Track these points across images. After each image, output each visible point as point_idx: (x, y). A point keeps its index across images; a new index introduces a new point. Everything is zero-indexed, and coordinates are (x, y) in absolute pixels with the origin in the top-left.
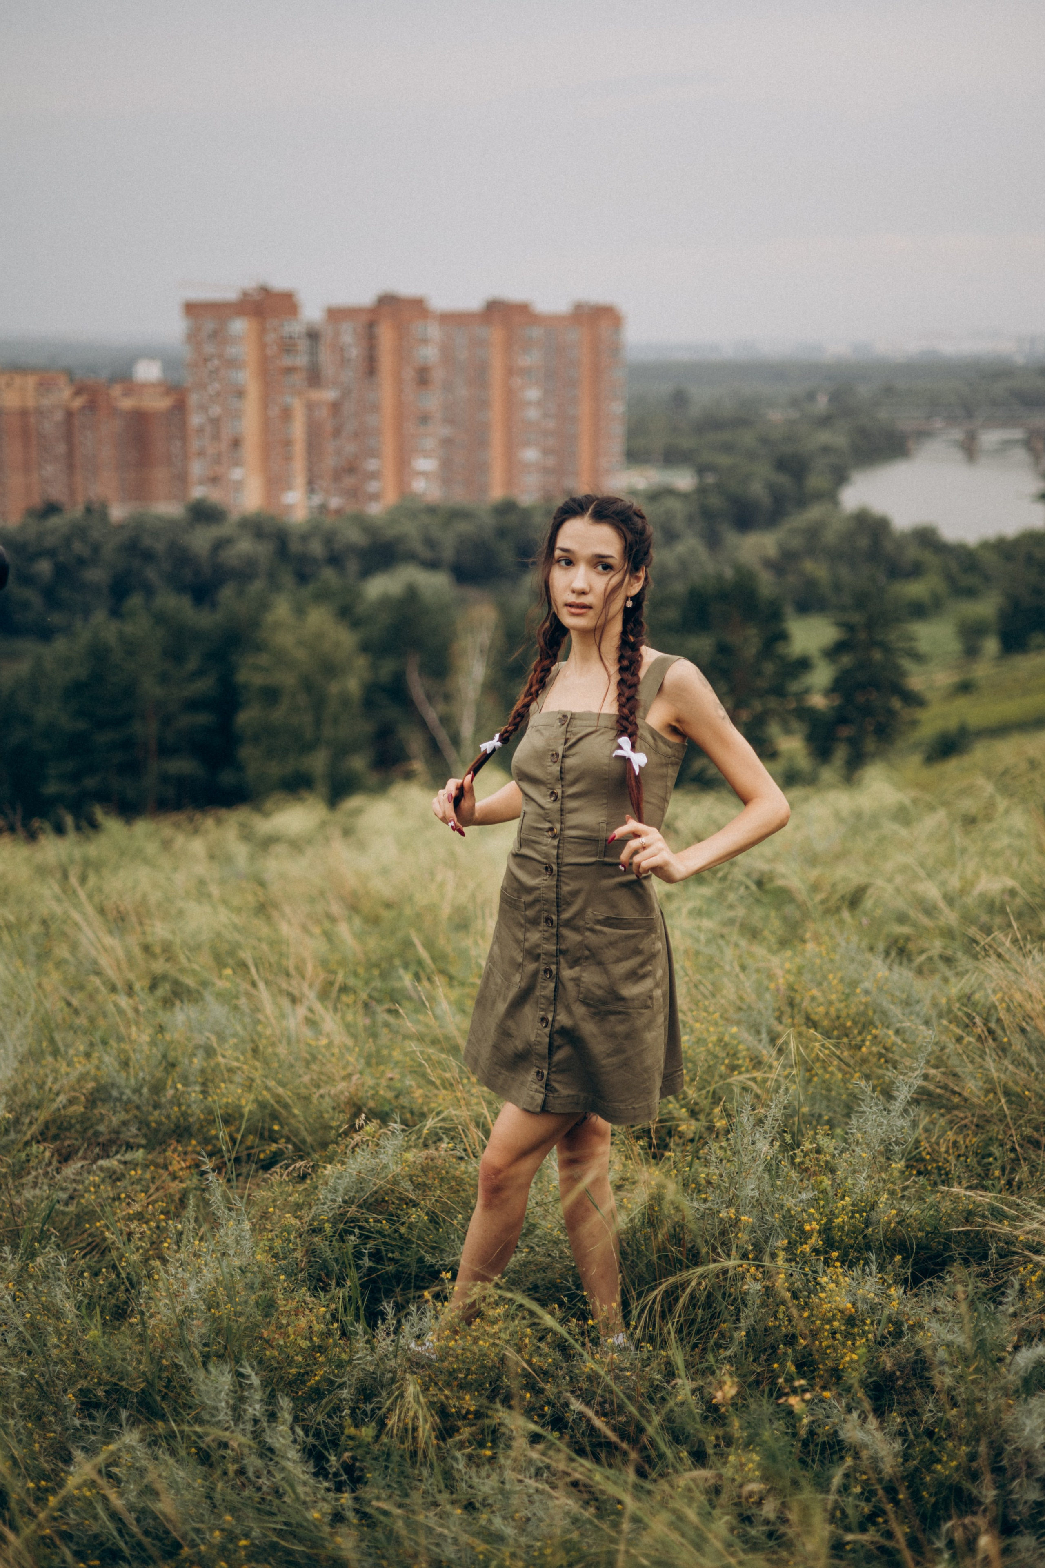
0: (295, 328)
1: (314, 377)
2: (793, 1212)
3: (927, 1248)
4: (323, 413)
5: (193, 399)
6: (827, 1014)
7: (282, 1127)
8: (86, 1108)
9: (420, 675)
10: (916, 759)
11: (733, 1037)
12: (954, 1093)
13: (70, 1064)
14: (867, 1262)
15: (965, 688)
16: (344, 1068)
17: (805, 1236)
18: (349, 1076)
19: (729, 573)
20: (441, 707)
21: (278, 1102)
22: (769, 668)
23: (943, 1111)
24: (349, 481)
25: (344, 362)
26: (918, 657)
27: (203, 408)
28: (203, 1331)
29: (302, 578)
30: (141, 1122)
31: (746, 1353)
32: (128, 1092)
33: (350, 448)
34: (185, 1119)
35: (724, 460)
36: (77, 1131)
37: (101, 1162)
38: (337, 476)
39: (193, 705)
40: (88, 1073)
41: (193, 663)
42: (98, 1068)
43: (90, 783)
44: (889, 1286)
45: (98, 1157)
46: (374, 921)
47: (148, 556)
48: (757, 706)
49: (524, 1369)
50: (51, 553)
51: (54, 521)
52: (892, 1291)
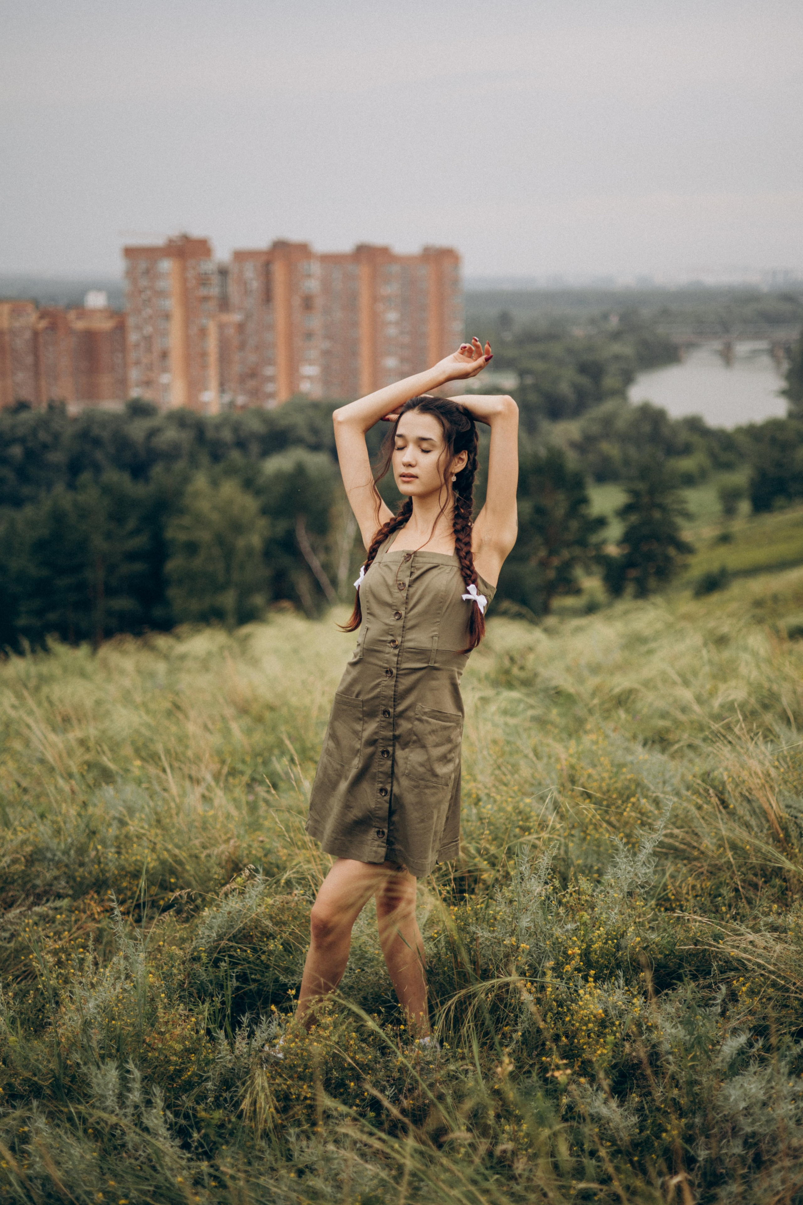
0: (209, 266)
1: (224, 304)
2: (560, 940)
3: (665, 967)
4: (231, 331)
5: (131, 321)
6: (600, 788)
7: (177, 878)
8: (26, 866)
9: (306, 532)
10: (688, 594)
11: (526, 805)
12: (694, 847)
13: (15, 832)
14: (617, 978)
15: (725, 539)
16: (226, 833)
17: (568, 958)
18: (227, 841)
19: (543, 452)
20: (323, 557)
21: (176, 861)
22: (574, 525)
23: (685, 862)
24: (251, 384)
25: (247, 292)
26: (688, 516)
27: (139, 328)
28: (99, 1037)
29: (216, 458)
30: (69, 877)
31: (522, 1049)
32: (59, 854)
33: (252, 358)
34: (103, 875)
35: (539, 366)
36: (19, 885)
37: (36, 909)
38: (243, 379)
39: (132, 556)
40: (28, 839)
41: (131, 524)
42: (36, 835)
43: (52, 617)
44: (634, 996)
45: (34, 904)
46: (259, 719)
47: (97, 442)
48: (566, 554)
49: (349, 1064)
50: (22, 440)
51: (24, 416)
52: (635, 1001)
